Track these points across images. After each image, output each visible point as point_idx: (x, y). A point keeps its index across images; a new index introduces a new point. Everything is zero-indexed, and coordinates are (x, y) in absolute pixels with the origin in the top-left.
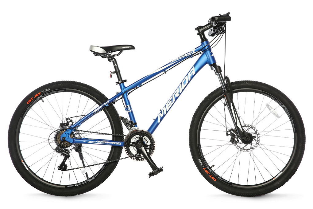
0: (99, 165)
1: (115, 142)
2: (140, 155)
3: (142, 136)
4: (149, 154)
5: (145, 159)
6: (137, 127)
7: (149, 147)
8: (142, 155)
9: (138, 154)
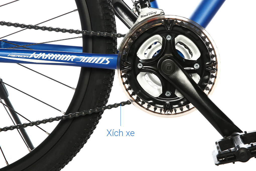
0: (41, 125)
1: (90, 55)
2: (173, 96)
3: (169, 38)
4: (201, 87)
5: (191, 106)
6: (156, 6)
7: (197, 66)
8: (178, 95)
9: (168, 94)
